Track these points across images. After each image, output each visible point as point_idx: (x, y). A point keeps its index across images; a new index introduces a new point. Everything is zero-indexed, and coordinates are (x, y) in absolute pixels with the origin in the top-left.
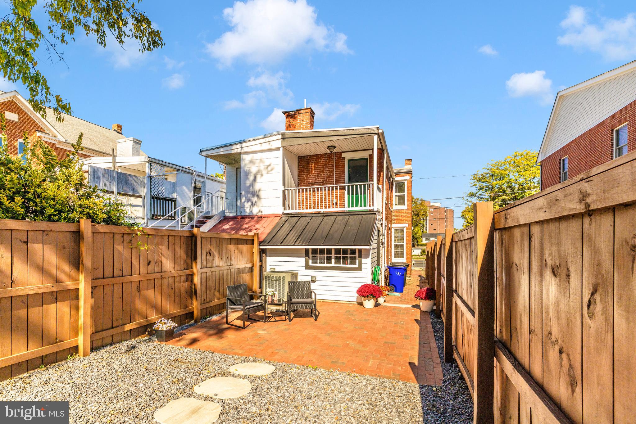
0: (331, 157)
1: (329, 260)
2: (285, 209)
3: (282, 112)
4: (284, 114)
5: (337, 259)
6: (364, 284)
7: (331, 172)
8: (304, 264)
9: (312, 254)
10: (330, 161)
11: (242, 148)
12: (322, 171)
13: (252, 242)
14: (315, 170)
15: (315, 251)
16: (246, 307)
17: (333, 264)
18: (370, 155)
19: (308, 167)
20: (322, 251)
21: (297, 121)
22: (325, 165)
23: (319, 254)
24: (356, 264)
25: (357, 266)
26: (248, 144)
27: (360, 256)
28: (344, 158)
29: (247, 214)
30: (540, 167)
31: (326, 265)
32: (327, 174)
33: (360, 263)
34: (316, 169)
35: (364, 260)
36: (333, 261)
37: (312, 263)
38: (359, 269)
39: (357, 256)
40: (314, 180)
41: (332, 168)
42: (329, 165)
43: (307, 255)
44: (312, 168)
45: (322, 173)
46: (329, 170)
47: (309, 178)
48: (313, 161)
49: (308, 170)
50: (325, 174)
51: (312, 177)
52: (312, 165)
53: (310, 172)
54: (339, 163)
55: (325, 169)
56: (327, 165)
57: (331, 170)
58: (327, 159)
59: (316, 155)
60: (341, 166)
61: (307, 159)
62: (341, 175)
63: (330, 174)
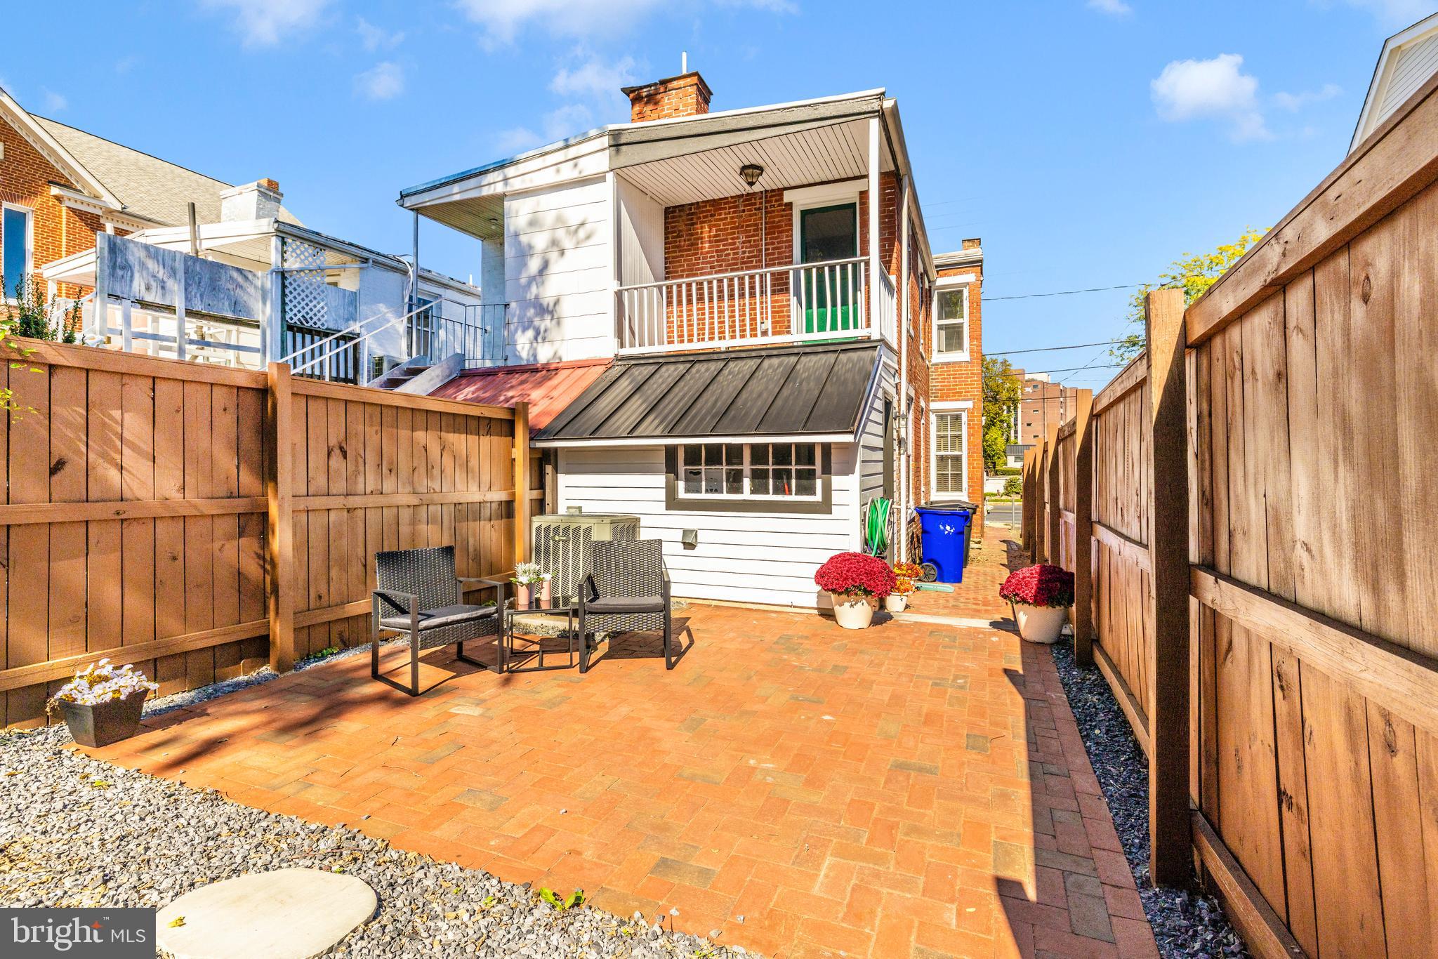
0: (755, 204)
1: (735, 481)
2: (622, 345)
3: (623, 90)
4: (628, 95)
5: (759, 478)
6: (838, 552)
7: (756, 246)
8: (662, 494)
9: (685, 464)
10: (750, 215)
11: (506, 180)
12: (731, 244)
14: (710, 242)
15: (693, 454)
16: (424, 624)
17: (747, 494)
18: (858, 192)
19: (692, 234)
20: (714, 454)
21: (663, 110)
22: (737, 228)
23: (706, 465)
24: (814, 493)
25: (818, 497)
26: (522, 168)
27: (827, 469)
28: (790, 205)
29: (524, 363)
31: (725, 496)
32: (744, 252)
33: (828, 490)
34: (716, 240)
35: (837, 481)
36: (747, 483)
37: (687, 491)
38: (825, 507)
39: (818, 466)
41: (757, 235)
42: (748, 226)
43: (671, 467)
44: (702, 238)
45: (732, 249)
46: (750, 241)
47: (694, 264)
48: (704, 217)
49: (692, 245)
50: (737, 253)
51: (703, 263)
52: (702, 228)
53: (698, 249)
54: (776, 220)
55: (738, 238)
56: (743, 227)
57: (754, 241)
58: (744, 211)
59: (714, 200)
60: (781, 226)
61: (688, 215)
62: (782, 252)
63: (753, 252)
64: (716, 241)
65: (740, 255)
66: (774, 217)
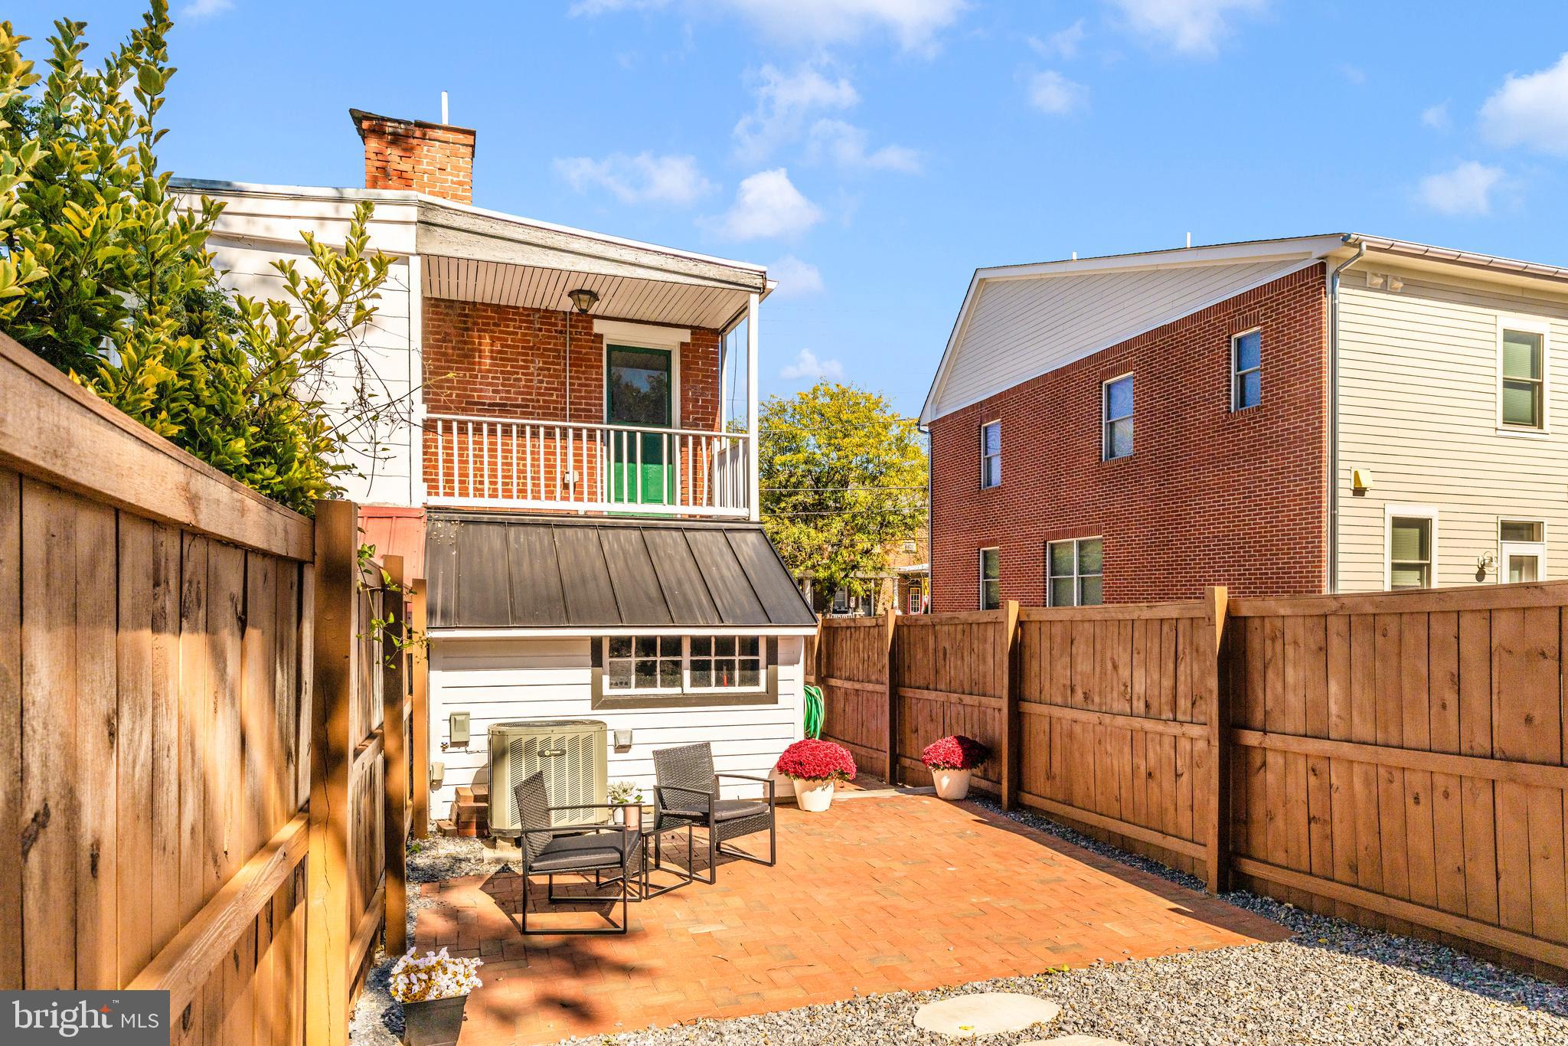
0: (555, 325)
1: (671, 673)
3: (352, 111)
6: (791, 743)
7: (557, 377)
8: (587, 692)
9: (611, 656)
10: (549, 337)
12: (522, 367)
14: (492, 358)
15: (620, 646)
17: (686, 687)
18: (683, 344)
19: (465, 343)
20: (645, 646)
21: (419, 163)
22: (531, 348)
23: (636, 656)
24: (757, 684)
25: (761, 688)
27: (772, 659)
28: (600, 337)
30: (928, 436)
31: (660, 691)
32: (541, 382)
33: (773, 682)
34: (499, 357)
35: (783, 671)
36: (687, 675)
37: (613, 686)
38: (771, 696)
39: (762, 657)
40: (488, 395)
41: (559, 364)
42: (545, 350)
43: (597, 661)
44: (480, 351)
45: (523, 374)
46: (549, 369)
47: (468, 383)
48: (484, 324)
49: (466, 356)
50: (531, 381)
51: (481, 384)
52: (480, 337)
53: (474, 363)
54: (584, 351)
55: (533, 362)
56: (539, 349)
57: (555, 370)
58: (540, 330)
59: (498, 306)
60: (590, 360)
61: (460, 315)
62: (590, 392)
63: (553, 383)
64: (502, 359)
65: (535, 383)
66: (581, 347)
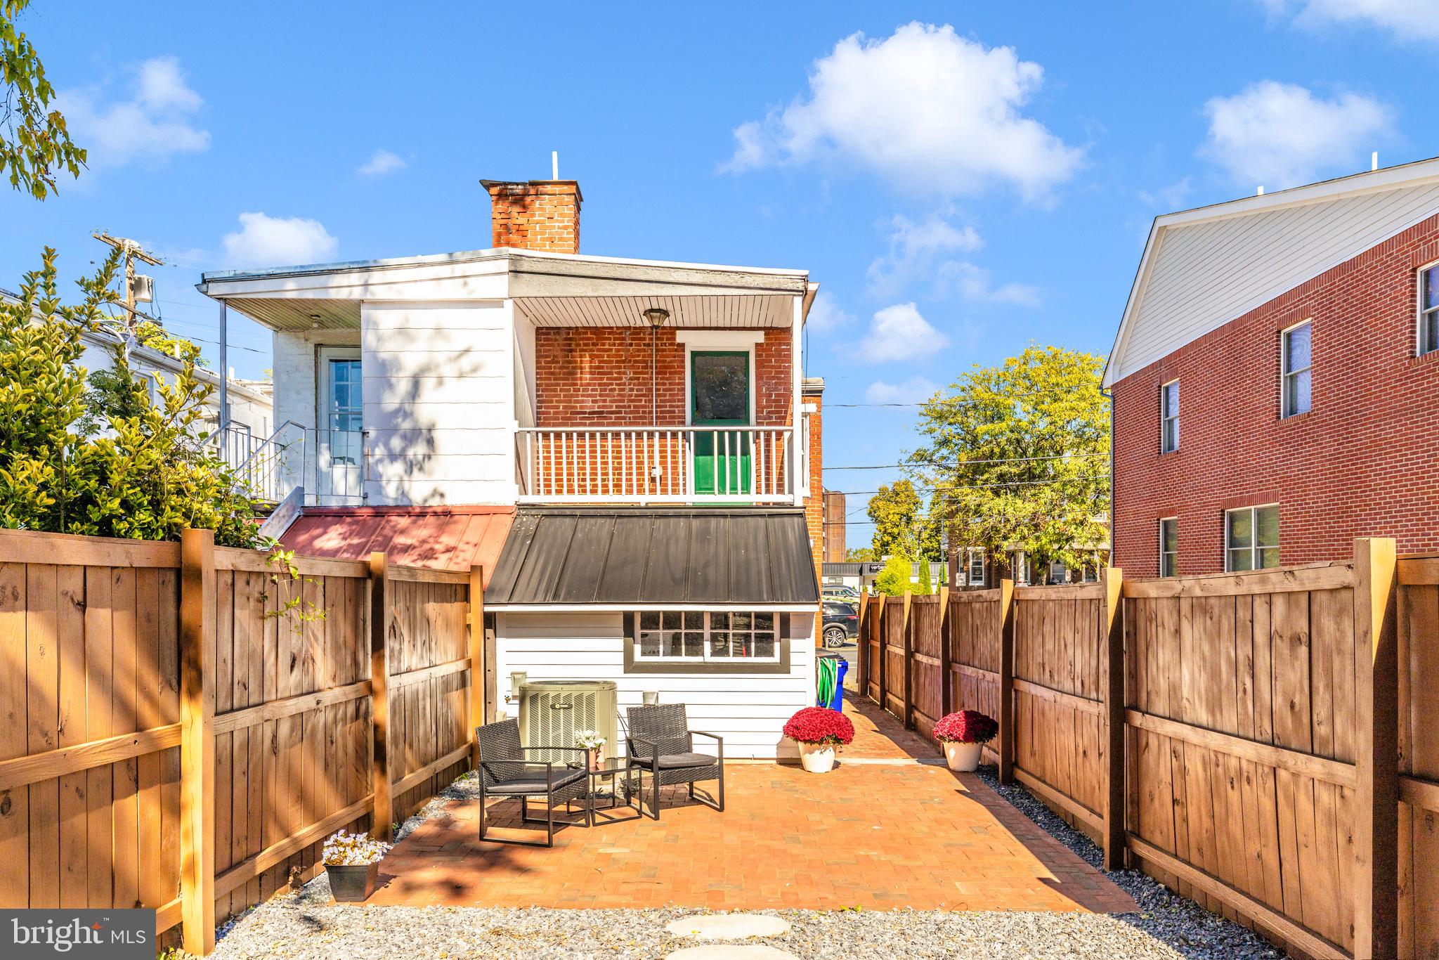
0: (644, 339)
1: (694, 644)
2: (524, 491)
3: (481, 182)
4: (488, 190)
5: (720, 642)
6: (802, 708)
7: (645, 384)
8: (620, 658)
9: (642, 628)
10: (639, 351)
11: (366, 285)
12: (616, 379)
13: (463, 593)
14: (591, 373)
15: (650, 620)
16: (554, 785)
17: (708, 657)
18: (757, 345)
19: (570, 362)
20: (672, 620)
21: (533, 215)
22: (623, 362)
23: (664, 628)
24: (772, 655)
25: (776, 659)
26: (390, 275)
27: (785, 634)
28: (682, 346)
29: (391, 503)
30: (1109, 400)
31: (684, 659)
32: (632, 390)
33: (785, 653)
34: (597, 371)
35: (795, 644)
36: (707, 646)
37: (644, 654)
38: (784, 667)
39: (776, 631)
40: (589, 405)
41: (647, 373)
42: (636, 362)
43: (629, 631)
44: (581, 368)
45: (617, 384)
46: (638, 379)
47: (572, 396)
48: (585, 345)
49: (569, 373)
50: (624, 390)
51: (583, 396)
52: (581, 356)
53: (576, 379)
54: (668, 359)
55: (625, 373)
56: (630, 361)
57: (644, 379)
58: (631, 345)
59: (596, 328)
60: (674, 367)
61: (566, 339)
62: (674, 395)
63: (642, 390)
64: (599, 373)
65: (627, 392)
66: (664, 356)
